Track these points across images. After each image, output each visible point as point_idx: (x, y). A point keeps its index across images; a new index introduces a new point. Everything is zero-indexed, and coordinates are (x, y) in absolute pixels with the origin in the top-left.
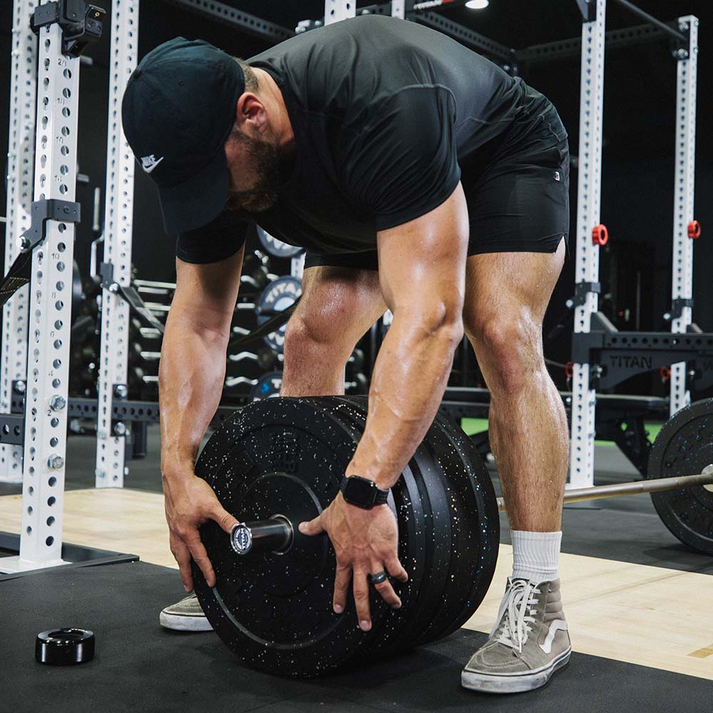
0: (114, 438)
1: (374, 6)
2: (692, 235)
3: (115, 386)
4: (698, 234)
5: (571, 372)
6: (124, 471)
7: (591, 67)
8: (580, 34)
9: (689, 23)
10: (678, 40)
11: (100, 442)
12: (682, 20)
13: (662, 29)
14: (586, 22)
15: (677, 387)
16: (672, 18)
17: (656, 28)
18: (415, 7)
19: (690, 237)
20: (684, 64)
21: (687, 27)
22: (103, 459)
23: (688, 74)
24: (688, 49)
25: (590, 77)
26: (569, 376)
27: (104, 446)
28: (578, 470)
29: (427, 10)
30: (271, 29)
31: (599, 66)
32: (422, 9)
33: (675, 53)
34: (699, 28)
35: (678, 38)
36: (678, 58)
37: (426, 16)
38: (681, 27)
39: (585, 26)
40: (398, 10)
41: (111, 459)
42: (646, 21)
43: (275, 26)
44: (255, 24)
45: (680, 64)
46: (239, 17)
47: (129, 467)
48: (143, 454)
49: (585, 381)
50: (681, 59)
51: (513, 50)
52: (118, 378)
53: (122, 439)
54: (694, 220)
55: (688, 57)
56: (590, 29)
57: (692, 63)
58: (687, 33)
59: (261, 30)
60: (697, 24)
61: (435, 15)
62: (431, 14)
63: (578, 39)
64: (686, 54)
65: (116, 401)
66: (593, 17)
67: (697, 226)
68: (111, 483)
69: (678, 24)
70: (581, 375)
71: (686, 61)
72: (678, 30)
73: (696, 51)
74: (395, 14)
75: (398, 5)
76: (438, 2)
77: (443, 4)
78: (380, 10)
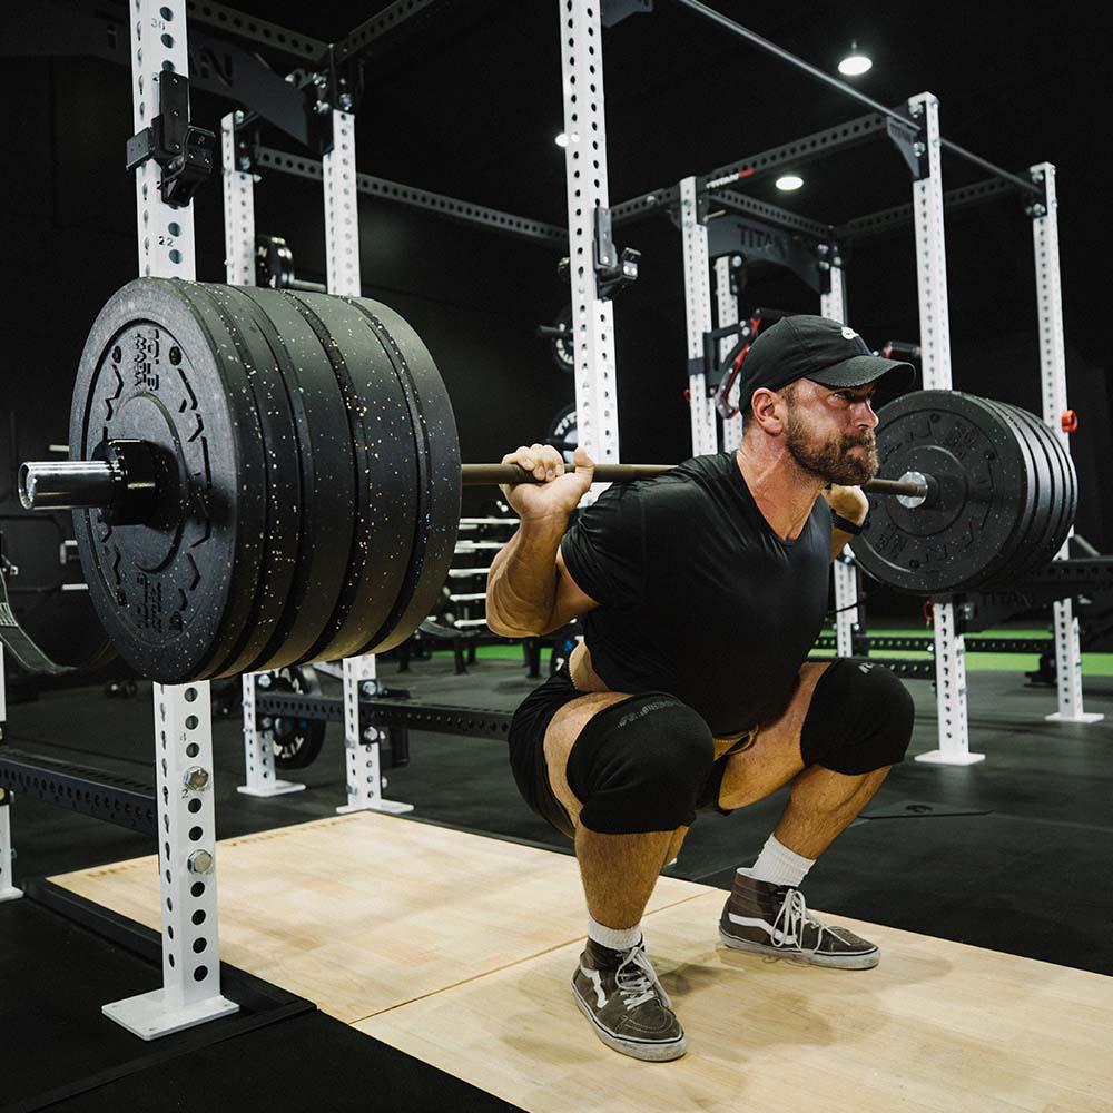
0: (364, 747)
1: (660, 191)
2: (1067, 428)
3: (361, 683)
4: (1076, 425)
5: (931, 614)
6: (381, 784)
7: (927, 235)
8: (911, 199)
9: (1043, 172)
10: (1032, 194)
11: (349, 752)
12: (1035, 169)
13: (1011, 182)
14: (917, 180)
15: (1062, 614)
16: (1022, 169)
17: (1004, 181)
18: (708, 186)
19: (1064, 431)
20: (1041, 222)
21: (1041, 177)
22: (354, 772)
23: (1047, 234)
24: (1044, 203)
25: (928, 248)
26: (929, 618)
27: (353, 757)
28: (949, 735)
29: (722, 188)
30: (542, 231)
31: (939, 233)
32: (716, 188)
33: (1029, 211)
34: (1056, 176)
35: (1030, 190)
36: (1033, 216)
37: (723, 196)
38: (1034, 178)
39: (917, 186)
40: (688, 192)
41: (363, 772)
42: (993, 175)
43: (546, 227)
44: (515, 224)
45: (1036, 222)
46: (502, 220)
47: (387, 778)
48: (405, 760)
49: (950, 624)
50: (1036, 217)
51: (831, 227)
52: (365, 672)
53: (375, 747)
54: (1069, 409)
55: (1046, 214)
56: (923, 189)
57: (1051, 221)
58: (1042, 184)
59: (530, 232)
60: (1054, 172)
61: (734, 195)
62: (727, 193)
63: (907, 206)
64: (1043, 210)
65: (363, 701)
66: (925, 174)
67: (1072, 417)
68: (366, 803)
69: (1030, 174)
70: (944, 617)
71: (1045, 218)
72: (1031, 181)
73: (1056, 205)
74: (684, 197)
75: (688, 186)
76: (735, 177)
77: (740, 179)
78: (668, 195)
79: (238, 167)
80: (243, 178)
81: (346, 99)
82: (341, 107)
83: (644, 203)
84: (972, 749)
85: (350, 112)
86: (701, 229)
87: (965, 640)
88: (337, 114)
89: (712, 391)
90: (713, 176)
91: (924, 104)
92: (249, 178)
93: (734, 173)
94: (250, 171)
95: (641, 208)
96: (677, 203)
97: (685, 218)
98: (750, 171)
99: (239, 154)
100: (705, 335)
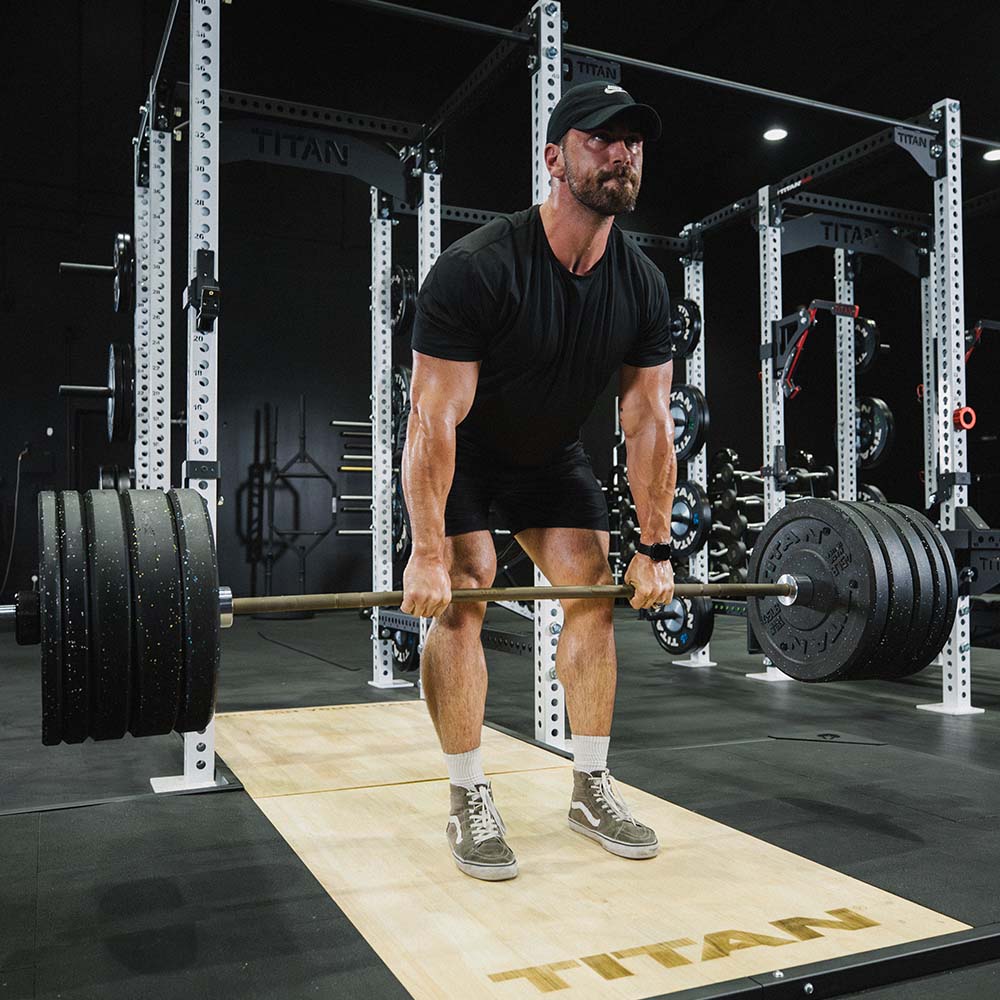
1: (742, 200)
7: (943, 228)
14: (936, 179)
18: (778, 192)
28: (951, 689)
29: (790, 193)
31: (956, 226)
32: (786, 194)
39: (936, 185)
40: (764, 199)
56: (941, 186)
62: (802, 194)
66: (942, 173)
74: (761, 204)
75: (764, 192)
76: (798, 184)
77: (802, 184)
78: (749, 202)
79: (380, 215)
80: (384, 224)
81: (432, 164)
82: (430, 171)
83: (732, 210)
84: (974, 704)
85: (437, 173)
86: (774, 231)
87: (971, 600)
88: (427, 176)
89: (779, 373)
90: (781, 184)
91: (943, 109)
92: (389, 223)
93: (797, 181)
94: (389, 218)
95: (730, 215)
96: (757, 208)
97: (761, 222)
98: (809, 178)
99: (381, 205)
100: (774, 323)
